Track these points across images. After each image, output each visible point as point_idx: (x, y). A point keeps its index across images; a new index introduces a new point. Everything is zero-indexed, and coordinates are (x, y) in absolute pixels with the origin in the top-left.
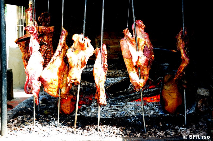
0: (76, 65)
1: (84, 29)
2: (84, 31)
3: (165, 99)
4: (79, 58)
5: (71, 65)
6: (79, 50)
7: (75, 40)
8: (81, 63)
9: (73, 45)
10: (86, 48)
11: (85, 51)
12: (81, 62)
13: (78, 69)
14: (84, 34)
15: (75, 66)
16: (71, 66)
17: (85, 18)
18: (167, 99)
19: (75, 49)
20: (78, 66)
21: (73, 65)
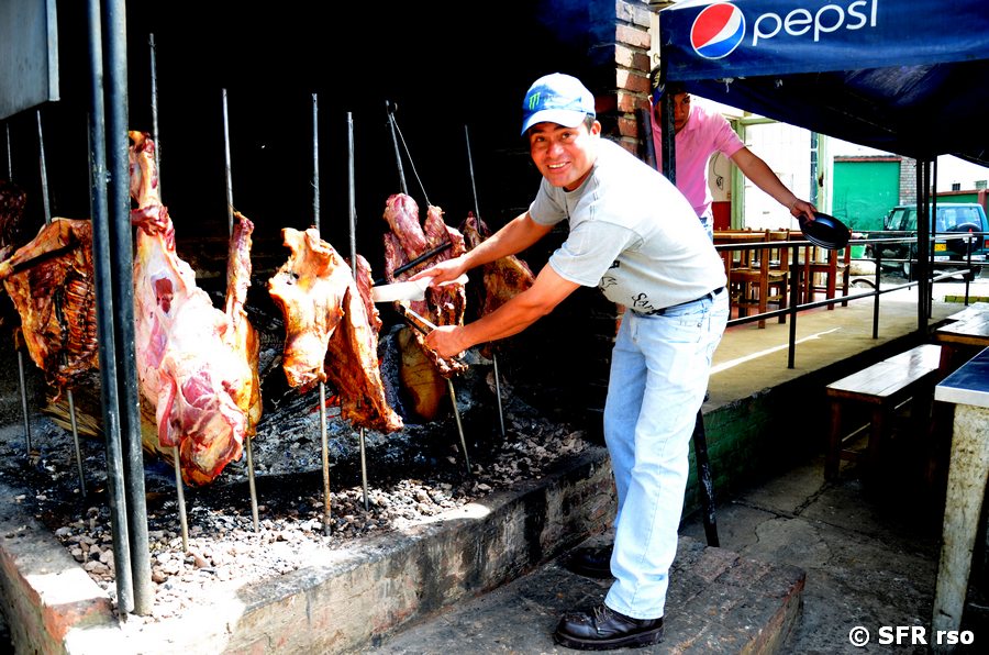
0: (312, 323)
1: (317, 211)
2: (317, 219)
3: (411, 388)
4: (318, 303)
5: (295, 327)
6: (311, 277)
7: (295, 247)
8: (328, 317)
9: (290, 262)
10: (331, 270)
11: (330, 278)
12: (325, 314)
13: (319, 336)
14: (318, 226)
15: (308, 327)
16: (296, 330)
17: (317, 179)
18: (415, 389)
19: (296, 276)
20: (319, 327)
21: (302, 325)
